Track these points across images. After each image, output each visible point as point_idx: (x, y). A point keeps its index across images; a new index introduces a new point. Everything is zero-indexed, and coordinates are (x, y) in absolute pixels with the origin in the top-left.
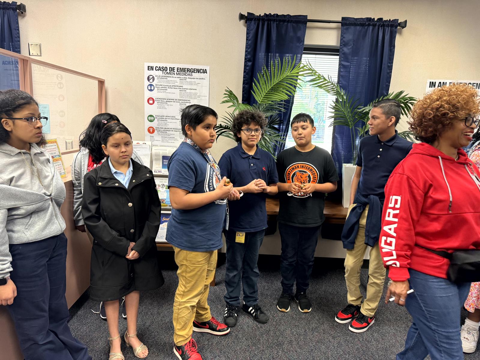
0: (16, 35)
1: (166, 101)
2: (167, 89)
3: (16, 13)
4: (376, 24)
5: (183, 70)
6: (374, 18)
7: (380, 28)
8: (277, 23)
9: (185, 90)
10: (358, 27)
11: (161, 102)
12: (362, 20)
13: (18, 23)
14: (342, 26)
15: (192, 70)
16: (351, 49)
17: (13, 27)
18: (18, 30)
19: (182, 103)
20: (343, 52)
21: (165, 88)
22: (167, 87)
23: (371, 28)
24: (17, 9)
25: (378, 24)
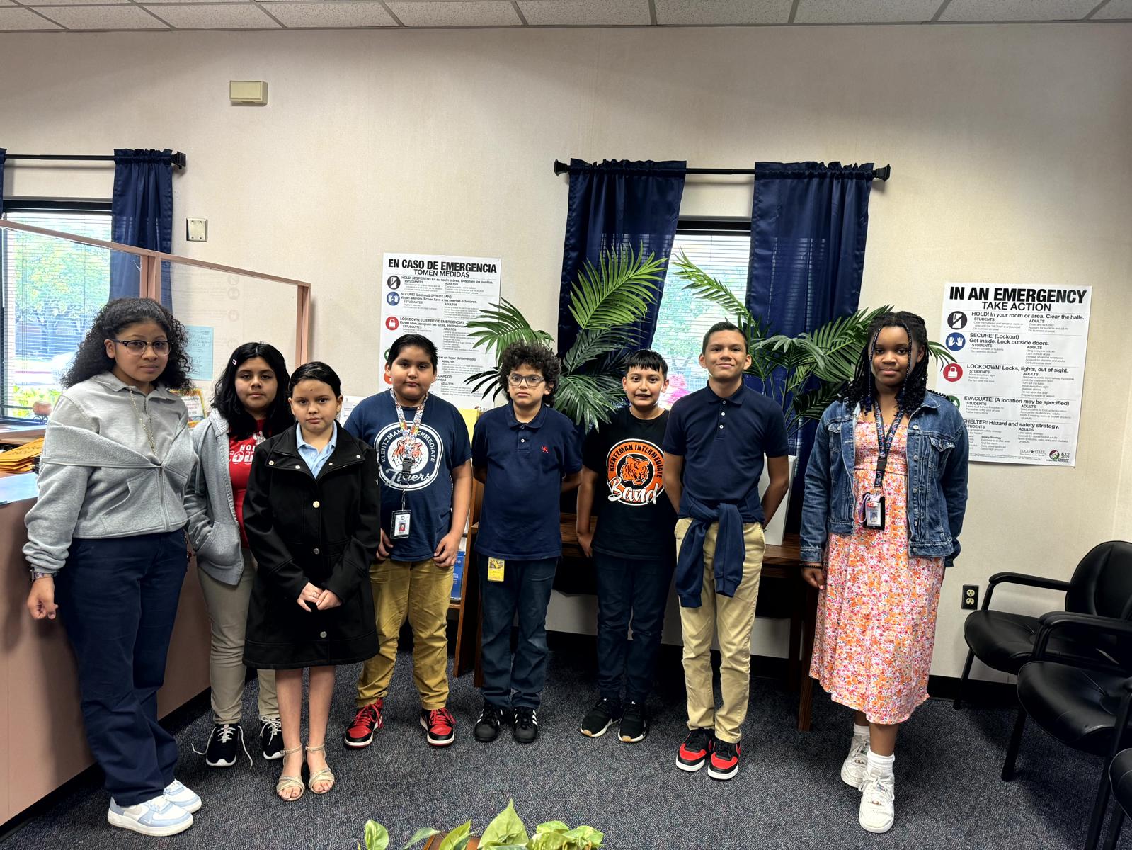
0: (167, 205)
1: (420, 324)
2: (423, 301)
3: (169, 168)
4: (826, 173)
5: (452, 266)
6: (822, 163)
7: (835, 182)
8: (627, 177)
9: (456, 303)
10: (789, 181)
11: (409, 325)
12: (797, 167)
13: (170, 186)
14: (755, 179)
15: (469, 266)
16: (774, 225)
17: (162, 192)
18: (171, 197)
19: (449, 327)
20: (758, 230)
21: (418, 299)
22: (423, 298)
23: (815, 181)
24: (171, 162)
25: (829, 173)
